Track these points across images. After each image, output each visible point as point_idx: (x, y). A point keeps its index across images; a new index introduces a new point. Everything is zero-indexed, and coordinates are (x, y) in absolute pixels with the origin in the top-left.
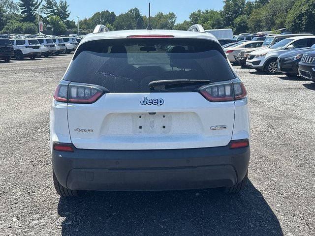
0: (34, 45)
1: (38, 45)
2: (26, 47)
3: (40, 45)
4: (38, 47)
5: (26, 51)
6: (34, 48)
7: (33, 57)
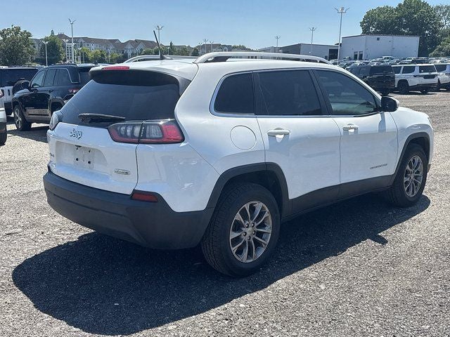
0: (428, 74)
1: (433, 73)
2: (415, 76)
3: (436, 73)
4: (433, 76)
5: (413, 81)
6: (426, 77)
7: (424, 90)
